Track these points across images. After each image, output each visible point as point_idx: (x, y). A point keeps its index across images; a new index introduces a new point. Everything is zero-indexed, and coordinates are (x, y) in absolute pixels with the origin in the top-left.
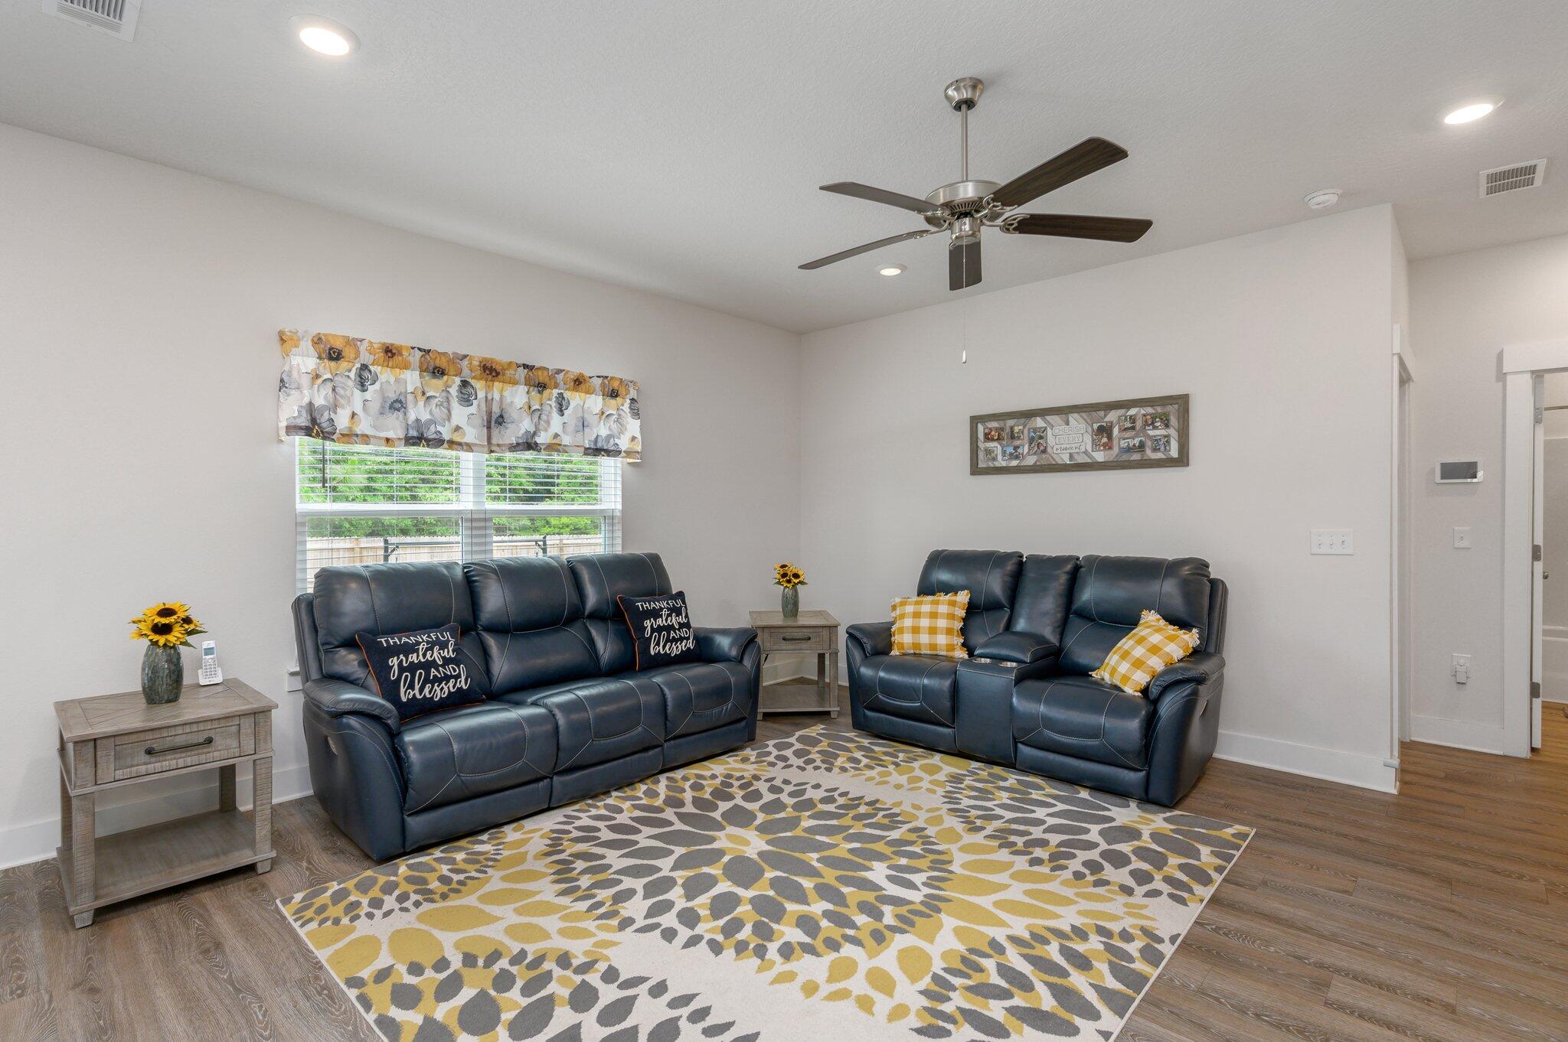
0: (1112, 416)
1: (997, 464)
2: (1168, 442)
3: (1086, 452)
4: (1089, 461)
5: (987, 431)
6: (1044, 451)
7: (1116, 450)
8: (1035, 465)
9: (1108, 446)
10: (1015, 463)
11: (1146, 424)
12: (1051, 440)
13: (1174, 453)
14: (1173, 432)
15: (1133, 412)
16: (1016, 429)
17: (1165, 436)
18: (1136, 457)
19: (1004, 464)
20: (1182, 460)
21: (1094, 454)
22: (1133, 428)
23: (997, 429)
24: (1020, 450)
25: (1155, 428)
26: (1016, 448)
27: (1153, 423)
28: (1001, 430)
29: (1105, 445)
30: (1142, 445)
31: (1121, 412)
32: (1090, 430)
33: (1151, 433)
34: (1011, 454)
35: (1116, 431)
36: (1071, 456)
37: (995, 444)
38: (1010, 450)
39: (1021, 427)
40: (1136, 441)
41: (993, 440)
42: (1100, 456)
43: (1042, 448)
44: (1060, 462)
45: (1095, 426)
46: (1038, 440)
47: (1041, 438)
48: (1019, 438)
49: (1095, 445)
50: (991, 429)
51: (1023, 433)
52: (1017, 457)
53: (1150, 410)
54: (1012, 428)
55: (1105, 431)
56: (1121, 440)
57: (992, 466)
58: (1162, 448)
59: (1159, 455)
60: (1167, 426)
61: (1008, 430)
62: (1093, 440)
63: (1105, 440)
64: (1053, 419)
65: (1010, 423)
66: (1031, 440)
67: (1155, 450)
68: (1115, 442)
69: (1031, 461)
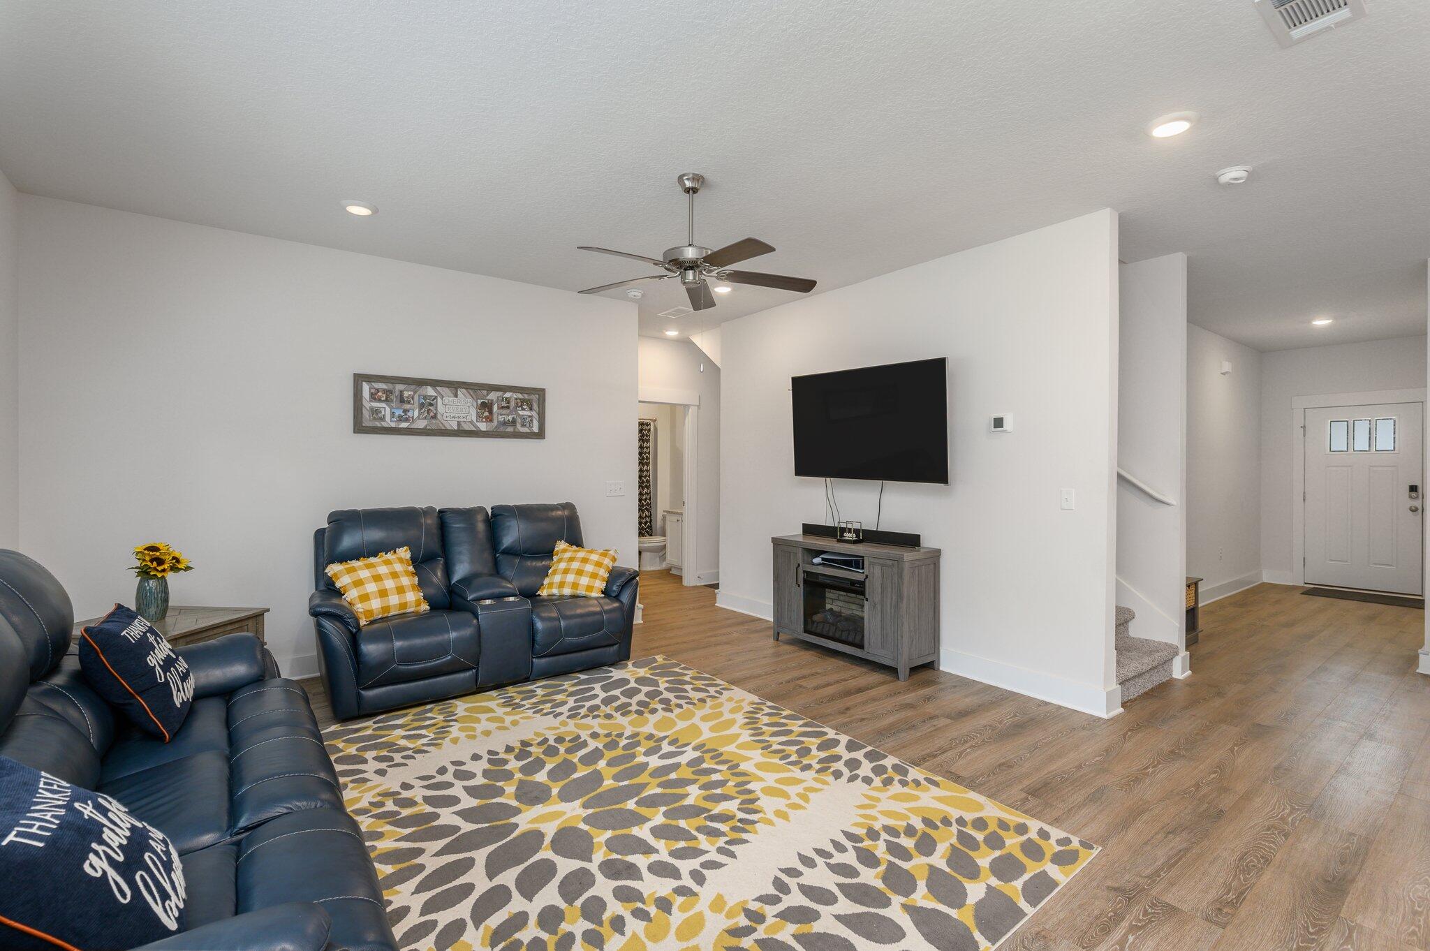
0: (493, 396)
1: (384, 424)
2: (532, 421)
3: (471, 422)
4: (474, 429)
5: (373, 391)
6: (434, 417)
7: (495, 422)
8: (425, 429)
9: (489, 419)
10: (404, 425)
11: (517, 406)
12: (441, 408)
13: (536, 429)
14: (534, 414)
15: (508, 395)
16: (406, 394)
17: (530, 416)
18: (510, 429)
19: (393, 425)
20: (541, 435)
21: (479, 424)
22: (508, 407)
23: (384, 391)
24: (410, 414)
25: (523, 409)
26: (405, 411)
27: (522, 406)
28: (388, 392)
29: (486, 418)
30: (514, 421)
31: (500, 394)
32: (475, 404)
33: (521, 413)
34: (400, 417)
35: (495, 408)
36: (459, 423)
37: (383, 405)
38: (399, 412)
39: (411, 393)
40: (510, 418)
41: (380, 400)
42: (483, 426)
43: (432, 414)
44: (449, 428)
45: (479, 402)
46: (428, 406)
47: (431, 405)
48: (409, 402)
49: (479, 417)
50: (378, 390)
51: (413, 398)
52: (407, 420)
53: (520, 396)
54: (401, 392)
55: (486, 406)
56: (499, 416)
57: (379, 425)
58: (528, 425)
59: (525, 430)
60: (531, 409)
61: (397, 393)
62: (477, 413)
63: (486, 414)
64: (444, 391)
65: (399, 387)
66: (422, 406)
67: (523, 425)
68: (495, 416)
69: (421, 424)
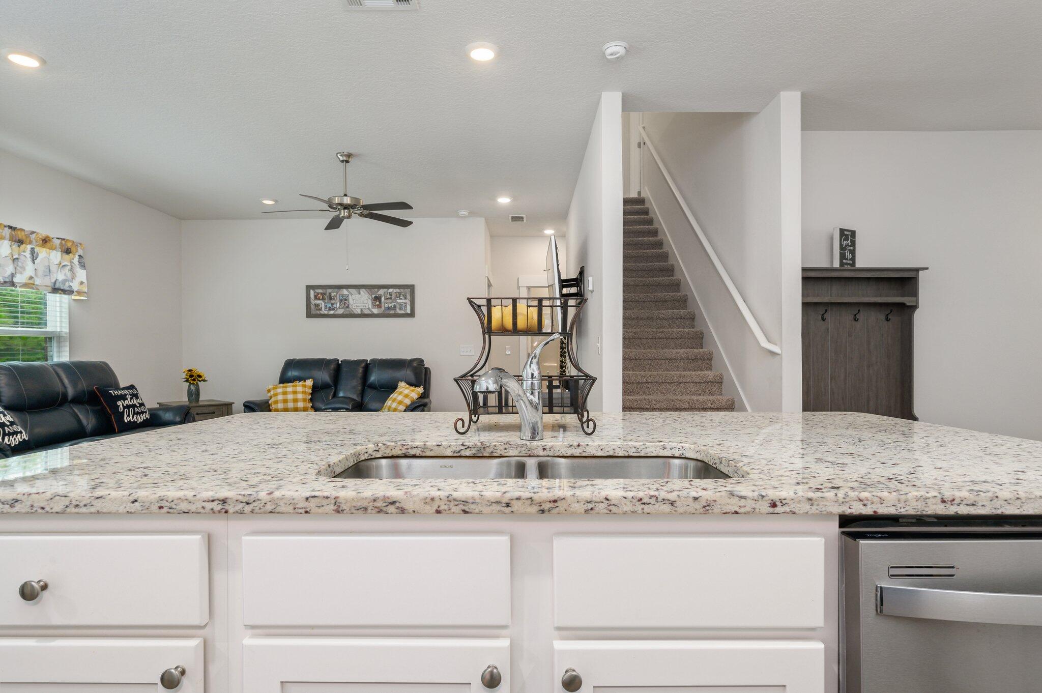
0: (381, 292)
1: (322, 312)
2: (406, 306)
3: (369, 309)
4: (370, 313)
5: (316, 294)
6: (348, 307)
7: (383, 308)
8: (343, 314)
9: (379, 306)
10: (332, 312)
11: (396, 297)
12: (351, 301)
13: (409, 311)
14: (408, 302)
15: (390, 290)
16: (333, 294)
17: (405, 303)
18: (392, 312)
19: (326, 312)
20: (412, 315)
21: (373, 310)
22: (391, 298)
23: (322, 294)
24: (335, 306)
25: (400, 299)
26: (332, 304)
27: (399, 297)
28: (323, 294)
29: (378, 306)
30: (395, 307)
31: (385, 290)
32: (371, 297)
33: (399, 301)
34: (330, 308)
35: (383, 299)
36: (361, 310)
37: (321, 301)
38: (329, 305)
39: (335, 294)
40: (392, 305)
41: (319, 299)
42: (375, 311)
43: (346, 305)
44: (356, 313)
45: (373, 296)
46: (344, 301)
47: (346, 300)
48: (334, 299)
49: (374, 305)
50: (318, 294)
51: (336, 297)
52: (333, 309)
53: (398, 290)
54: (330, 294)
55: (378, 298)
56: (385, 304)
57: (319, 313)
58: (404, 309)
59: (402, 312)
60: (406, 298)
61: (328, 294)
62: (372, 303)
63: (378, 303)
64: (353, 291)
65: (329, 291)
66: (341, 301)
67: (400, 309)
68: (383, 305)
69: (340, 311)
